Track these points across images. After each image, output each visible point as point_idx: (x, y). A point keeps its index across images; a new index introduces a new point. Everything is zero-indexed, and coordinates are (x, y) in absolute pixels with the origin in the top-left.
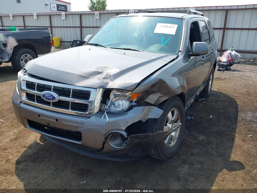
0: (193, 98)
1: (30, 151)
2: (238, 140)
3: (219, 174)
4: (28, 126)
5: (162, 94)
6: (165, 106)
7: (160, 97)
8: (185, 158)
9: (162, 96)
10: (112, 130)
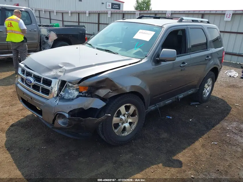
0: (172, 99)
1: (25, 120)
2: (198, 144)
3: (153, 166)
4: (21, 100)
5: (111, 90)
6: (116, 100)
7: (110, 92)
8: (135, 148)
9: (111, 91)
10: (59, 112)
